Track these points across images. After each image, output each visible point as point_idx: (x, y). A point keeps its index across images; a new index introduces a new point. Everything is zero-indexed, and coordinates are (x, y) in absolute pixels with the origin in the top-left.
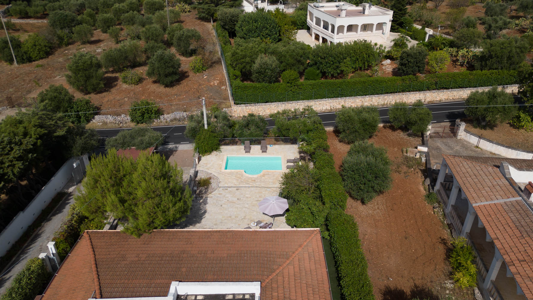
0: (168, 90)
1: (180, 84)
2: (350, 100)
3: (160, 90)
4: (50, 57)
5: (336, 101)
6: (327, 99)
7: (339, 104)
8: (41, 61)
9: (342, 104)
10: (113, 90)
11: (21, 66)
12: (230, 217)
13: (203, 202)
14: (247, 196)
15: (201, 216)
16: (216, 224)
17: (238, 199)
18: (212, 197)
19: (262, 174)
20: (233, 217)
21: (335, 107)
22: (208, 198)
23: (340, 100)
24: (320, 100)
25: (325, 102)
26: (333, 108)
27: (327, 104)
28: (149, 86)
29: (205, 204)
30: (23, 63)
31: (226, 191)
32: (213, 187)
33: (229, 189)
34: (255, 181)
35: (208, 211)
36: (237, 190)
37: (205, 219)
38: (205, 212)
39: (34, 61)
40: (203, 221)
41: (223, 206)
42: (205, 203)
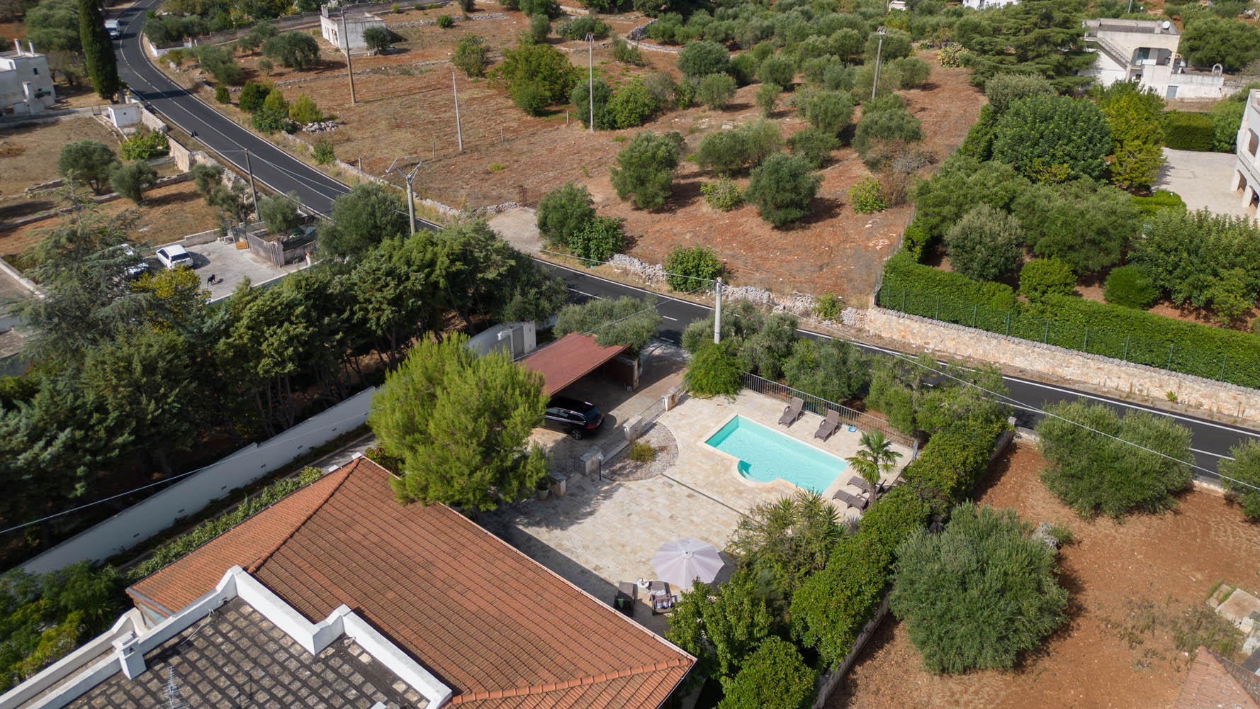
0: (777, 234)
1: (809, 228)
2: (1197, 387)
3: (760, 233)
4: (647, 125)
5: (1151, 377)
6: (1124, 362)
7: (1161, 386)
8: (629, 129)
9: (1169, 390)
10: (681, 213)
11: (598, 133)
12: (623, 546)
13: (606, 492)
14: (695, 518)
15: (577, 519)
16: (586, 547)
17: (671, 517)
18: (630, 489)
19: (769, 484)
20: (628, 549)
21: (1145, 393)
22: (621, 489)
23: (1166, 377)
24: (1101, 358)
25: (1116, 368)
26: (1141, 391)
27: (1123, 375)
28: (745, 219)
29: (605, 498)
30: (602, 129)
31: (668, 489)
32: (652, 469)
33: (677, 488)
34: (741, 493)
35: (597, 514)
36: (690, 496)
37: (580, 526)
38: (591, 514)
39: (619, 128)
40: (573, 530)
41: (633, 517)
42: (608, 496)
